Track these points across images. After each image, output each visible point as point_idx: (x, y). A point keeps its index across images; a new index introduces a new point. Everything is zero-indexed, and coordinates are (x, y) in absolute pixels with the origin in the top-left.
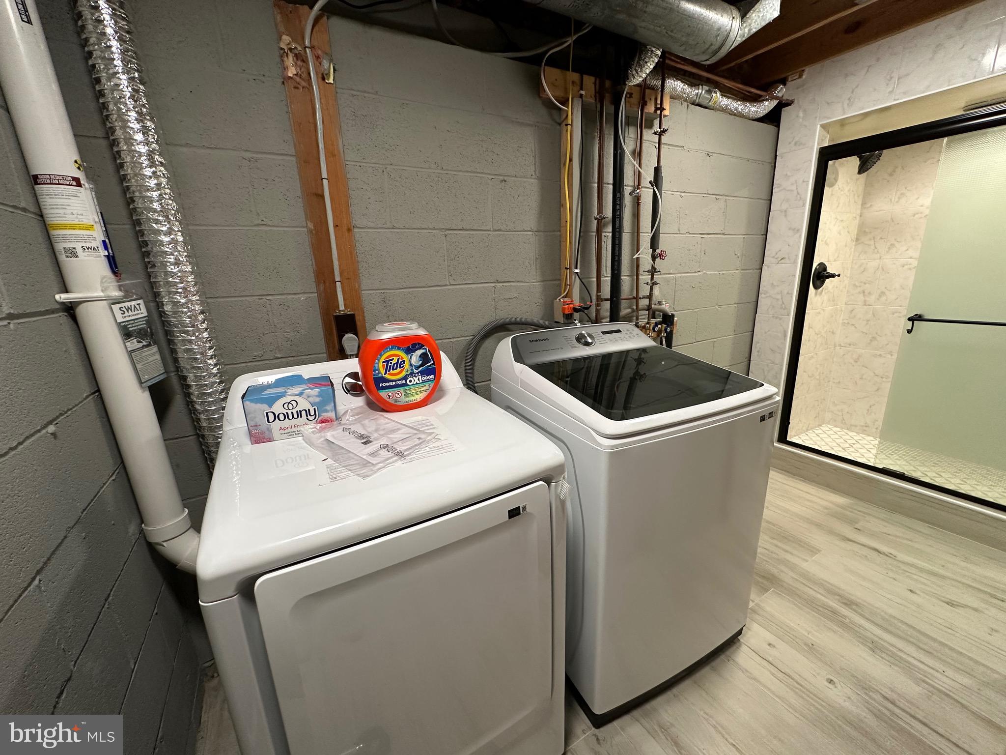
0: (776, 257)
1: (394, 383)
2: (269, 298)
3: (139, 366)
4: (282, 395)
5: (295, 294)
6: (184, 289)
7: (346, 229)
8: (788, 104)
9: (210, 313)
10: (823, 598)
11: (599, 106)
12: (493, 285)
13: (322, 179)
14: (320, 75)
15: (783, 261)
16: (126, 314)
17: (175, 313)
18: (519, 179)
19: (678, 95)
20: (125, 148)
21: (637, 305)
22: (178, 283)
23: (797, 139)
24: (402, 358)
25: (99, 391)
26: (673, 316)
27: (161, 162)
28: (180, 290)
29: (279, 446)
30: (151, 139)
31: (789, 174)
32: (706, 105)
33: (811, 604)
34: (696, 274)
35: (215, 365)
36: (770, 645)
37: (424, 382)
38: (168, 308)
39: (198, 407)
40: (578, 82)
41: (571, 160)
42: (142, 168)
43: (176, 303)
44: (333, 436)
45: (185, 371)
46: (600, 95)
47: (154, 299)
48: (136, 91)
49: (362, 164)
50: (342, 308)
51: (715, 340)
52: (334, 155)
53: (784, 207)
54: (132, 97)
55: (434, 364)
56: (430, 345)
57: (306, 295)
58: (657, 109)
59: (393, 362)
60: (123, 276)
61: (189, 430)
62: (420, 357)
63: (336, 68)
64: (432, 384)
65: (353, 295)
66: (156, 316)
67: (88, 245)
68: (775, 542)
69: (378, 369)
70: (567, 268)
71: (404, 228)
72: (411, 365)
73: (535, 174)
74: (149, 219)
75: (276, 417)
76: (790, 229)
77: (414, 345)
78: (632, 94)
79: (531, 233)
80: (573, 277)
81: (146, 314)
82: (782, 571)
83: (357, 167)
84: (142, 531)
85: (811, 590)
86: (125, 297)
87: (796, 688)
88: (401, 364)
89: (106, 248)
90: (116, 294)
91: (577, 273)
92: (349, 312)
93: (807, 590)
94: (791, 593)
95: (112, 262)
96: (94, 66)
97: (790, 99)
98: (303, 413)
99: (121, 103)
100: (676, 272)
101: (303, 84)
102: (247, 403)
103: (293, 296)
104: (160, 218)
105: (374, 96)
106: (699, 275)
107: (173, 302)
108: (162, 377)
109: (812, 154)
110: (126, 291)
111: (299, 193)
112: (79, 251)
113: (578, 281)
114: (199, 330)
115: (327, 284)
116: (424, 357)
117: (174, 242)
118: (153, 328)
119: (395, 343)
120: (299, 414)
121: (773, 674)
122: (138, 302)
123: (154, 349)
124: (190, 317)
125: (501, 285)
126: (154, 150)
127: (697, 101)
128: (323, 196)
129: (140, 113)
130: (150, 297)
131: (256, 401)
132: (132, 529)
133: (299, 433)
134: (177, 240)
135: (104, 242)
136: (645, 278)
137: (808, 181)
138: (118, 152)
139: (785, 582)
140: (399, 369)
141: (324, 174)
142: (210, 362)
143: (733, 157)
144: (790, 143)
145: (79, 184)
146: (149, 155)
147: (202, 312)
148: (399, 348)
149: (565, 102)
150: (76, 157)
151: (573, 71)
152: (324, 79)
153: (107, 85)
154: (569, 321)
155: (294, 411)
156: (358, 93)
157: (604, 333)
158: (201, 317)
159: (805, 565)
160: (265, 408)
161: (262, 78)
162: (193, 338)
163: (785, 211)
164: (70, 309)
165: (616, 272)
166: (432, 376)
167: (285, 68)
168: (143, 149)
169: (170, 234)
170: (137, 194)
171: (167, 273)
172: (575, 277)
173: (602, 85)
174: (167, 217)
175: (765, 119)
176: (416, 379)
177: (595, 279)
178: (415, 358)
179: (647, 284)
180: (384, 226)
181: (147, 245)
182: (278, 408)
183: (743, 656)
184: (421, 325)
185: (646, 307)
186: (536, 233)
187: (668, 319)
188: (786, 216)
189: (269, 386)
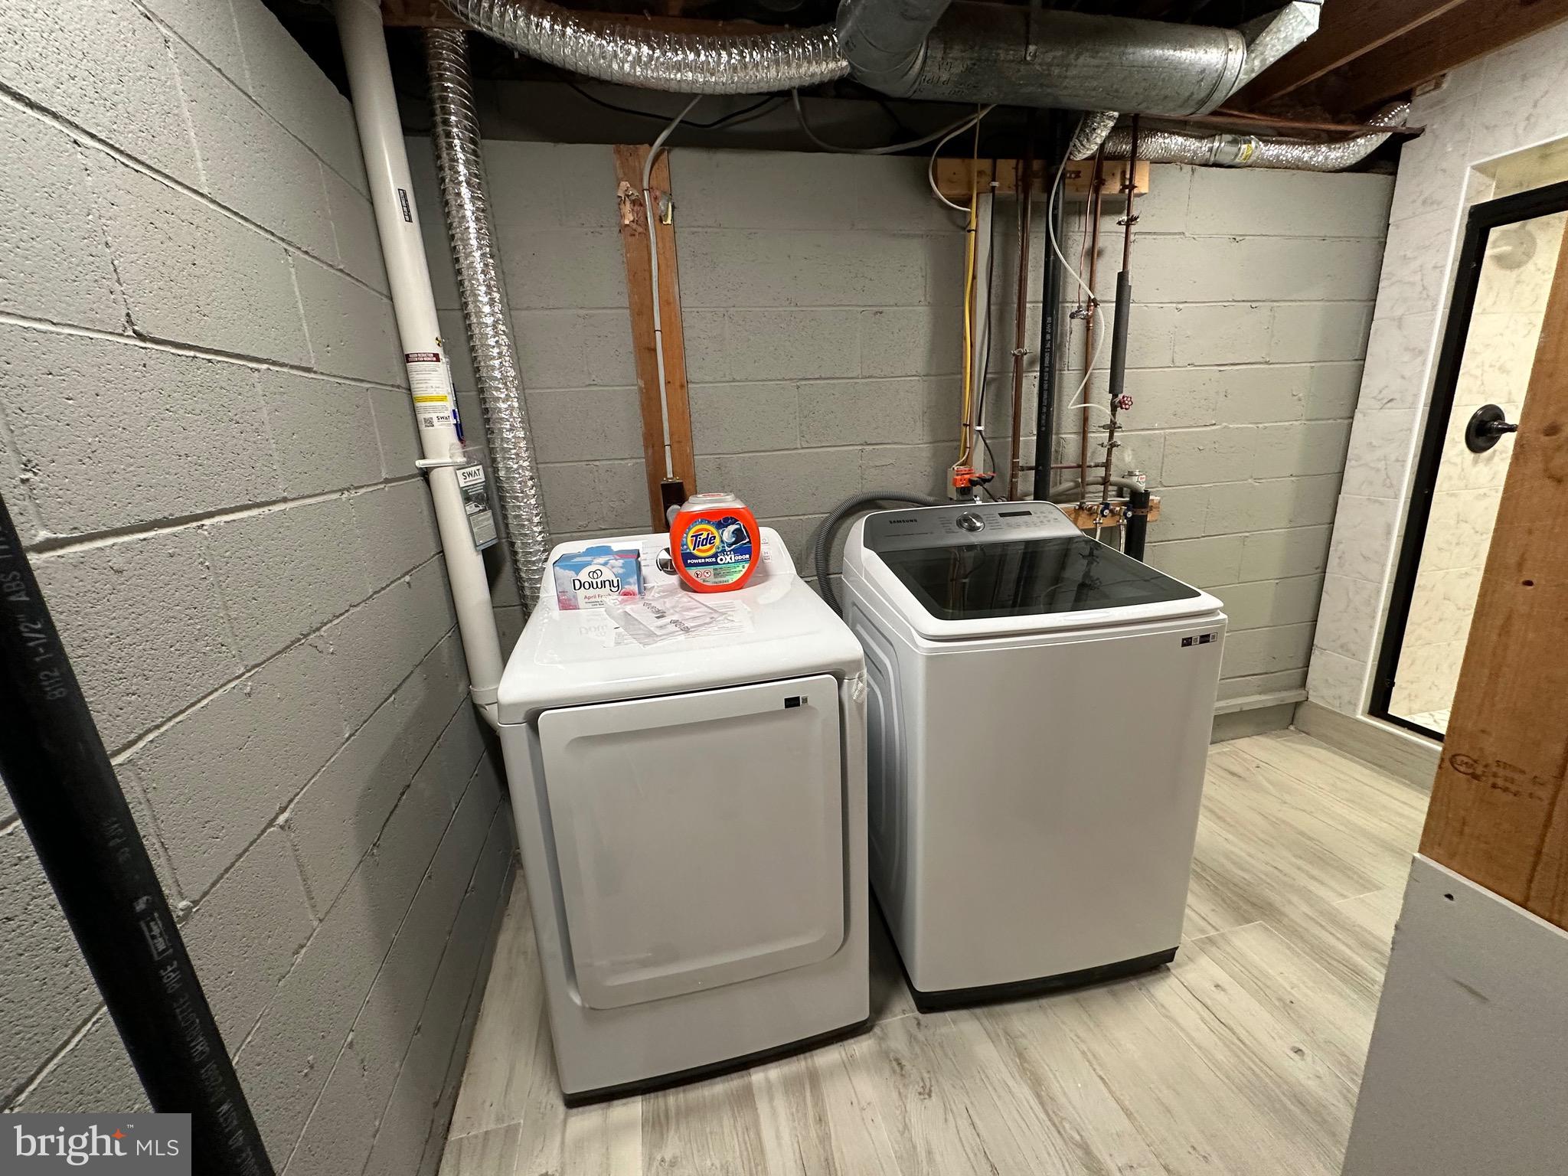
0: (1380, 396)
1: (703, 561)
2: (597, 463)
3: (475, 530)
4: (588, 564)
5: (622, 459)
6: (517, 454)
7: (680, 384)
8: (1414, 135)
9: (539, 479)
10: (1348, 951)
11: (1021, 197)
12: (860, 447)
13: (655, 331)
14: (657, 218)
15: (1389, 405)
16: (468, 479)
17: (508, 478)
18: (901, 309)
19: (1174, 156)
20: (475, 321)
21: (1083, 477)
22: (511, 449)
23: (1426, 194)
24: (712, 533)
25: (442, 551)
26: (1147, 494)
27: (503, 331)
28: (513, 456)
29: (584, 613)
30: (496, 309)
31: (1409, 254)
32: (1231, 163)
33: (1320, 954)
34: (1208, 428)
35: (540, 533)
36: (1217, 986)
37: (737, 562)
38: (502, 473)
39: (523, 575)
40: (989, 171)
41: (974, 277)
42: (487, 339)
43: (508, 469)
44: (632, 609)
45: (513, 537)
46: (1024, 183)
47: (491, 464)
48: (486, 265)
49: (700, 310)
50: (670, 475)
51: (1247, 534)
52: (669, 303)
53: (1398, 312)
54: (483, 272)
55: (749, 542)
56: (744, 520)
57: (634, 461)
58: (1124, 187)
59: (703, 537)
60: (467, 443)
61: (516, 601)
62: (733, 533)
63: (676, 205)
64: (747, 566)
65: (685, 461)
66: (492, 482)
67: (442, 415)
68: (1300, 862)
69: (686, 545)
70: (966, 425)
71: (747, 380)
72: (722, 541)
73: (925, 300)
74: (491, 387)
75: (582, 585)
76: (1407, 349)
77: (726, 519)
78: (1080, 172)
79: (917, 378)
80: (975, 436)
81: (484, 480)
82: (1290, 902)
83: (695, 313)
84: (469, 693)
85: (1331, 937)
86: (468, 463)
87: (1233, 1044)
88: (711, 540)
89: (455, 417)
90: (461, 460)
91: (980, 431)
92: (677, 480)
93: (1324, 935)
94: (1294, 933)
95: (459, 429)
96: (455, 247)
97: (1417, 126)
98: (607, 583)
99: (474, 279)
100: (1167, 426)
101: (640, 230)
102: (557, 568)
103: (620, 462)
104: (500, 386)
105: (718, 230)
106: (1214, 431)
107: (507, 468)
108: (494, 542)
109: (1452, 220)
110: (469, 457)
111: (631, 348)
112: (435, 420)
113: (981, 444)
114: (527, 496)
115: (656, 448)
116: (738, 534)
117: (511, 408)
118: (489, 493)
119: (706, 516)
120: (603, 583)
121: (1203, 1020)
122: (478, 467)
123: (489, 513)
124: (520, 483)
125: (871, 447)
126: (499, 320)
127: (1212, 159)
128: (655, 350)
129: (489, 287)
130: (489, 461)
131: (565, 567)
132: (462, 687)
133: (601, 604)
134: (513, 407)
135: (454, 411)
136: (1101, 436)
137: (1444, 266)
138: (470, 325)
139: (1287, 916)
140: (708, 546)
141: (658, 326)
142: (535, 529)
143: (1290, 237)
144: (1414, 201)
145: (438, 360)
146: (494, 325)
147: (532, 478)
148: (709, 522)
149: (967, 202)
150: (437, 334)
151: (982, 155)
152: (661, 221)
153: (464, 263)
154: (966, 497)
155: (599, 581)
156: (700, 229)
157: (1002, 515)
158: (530, 483)
159: (1337, 902)
160: (571, 574)
161: (598, 229)
162: (522, 504)
163: (1400, 319)
164: (425, 474)
165: (1043, 429)
166: (748, 556)
167: (623, 217)
168: (489, 320)
169: (508, 401)
170: (482, 364)
171: (502, 439)
172: (978, 437)
173: (1027, 167)
174: (505, 384)
175: (1364, 166)
176: (728, 558)
177: (1010, 439)
178: (728, 534)
179: (1102, 445)
180: (724, 379)
181: (488, 412)
182: (584, 576)
183: (1166, 990)
184: (739, 497)
185: (1100, 479)
186: (925, 378)
187: (1139, 500)
188: (1400, 327)
189: (579, 555)
